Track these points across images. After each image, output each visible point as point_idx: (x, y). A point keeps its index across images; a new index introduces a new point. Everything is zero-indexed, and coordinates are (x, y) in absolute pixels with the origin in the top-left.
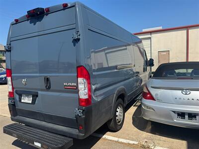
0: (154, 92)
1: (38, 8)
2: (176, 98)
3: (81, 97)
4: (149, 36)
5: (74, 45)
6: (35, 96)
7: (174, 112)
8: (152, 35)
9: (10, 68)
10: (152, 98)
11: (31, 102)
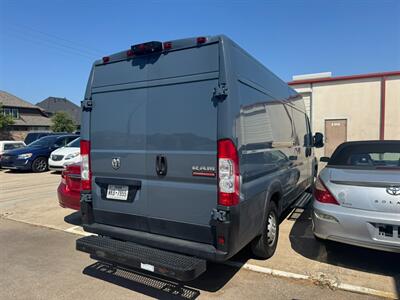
0: (336, 190)
1: (153, 43)
2: (377, 201)
3: (222, 191)
4: (308, 90)
5: (215, 105)
6: (134, 188)
7: (374, 224)
8: (314, 88)
9: (88, 139)
10: (333, 200)
11: (125, 198)
